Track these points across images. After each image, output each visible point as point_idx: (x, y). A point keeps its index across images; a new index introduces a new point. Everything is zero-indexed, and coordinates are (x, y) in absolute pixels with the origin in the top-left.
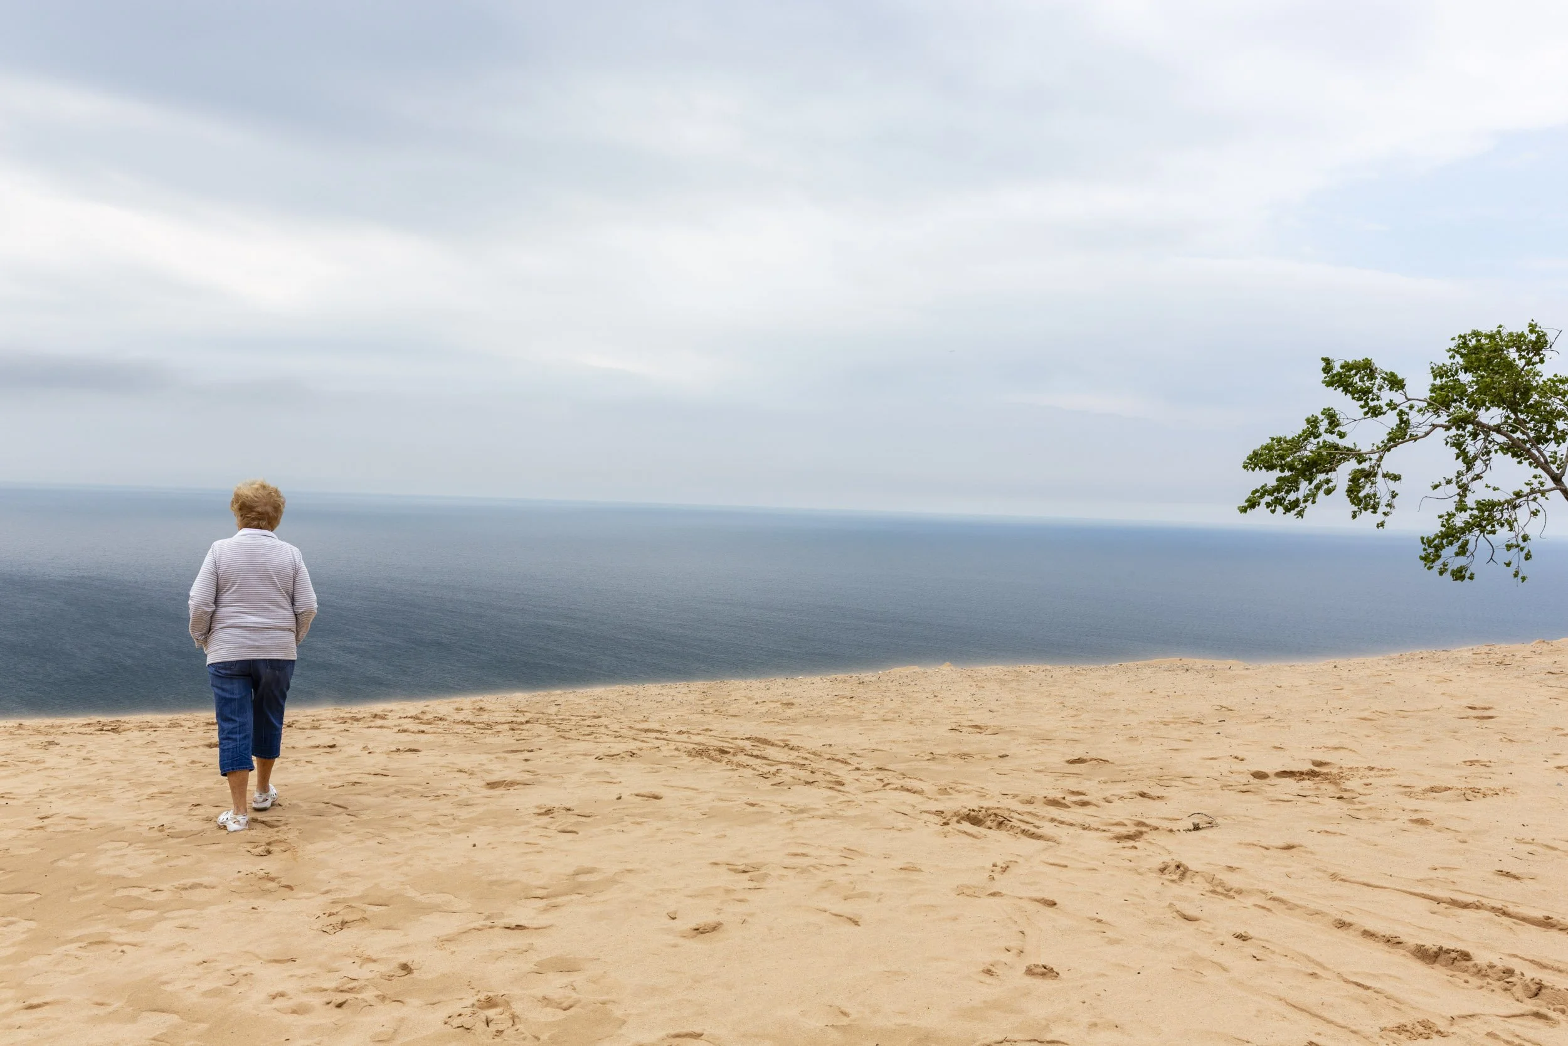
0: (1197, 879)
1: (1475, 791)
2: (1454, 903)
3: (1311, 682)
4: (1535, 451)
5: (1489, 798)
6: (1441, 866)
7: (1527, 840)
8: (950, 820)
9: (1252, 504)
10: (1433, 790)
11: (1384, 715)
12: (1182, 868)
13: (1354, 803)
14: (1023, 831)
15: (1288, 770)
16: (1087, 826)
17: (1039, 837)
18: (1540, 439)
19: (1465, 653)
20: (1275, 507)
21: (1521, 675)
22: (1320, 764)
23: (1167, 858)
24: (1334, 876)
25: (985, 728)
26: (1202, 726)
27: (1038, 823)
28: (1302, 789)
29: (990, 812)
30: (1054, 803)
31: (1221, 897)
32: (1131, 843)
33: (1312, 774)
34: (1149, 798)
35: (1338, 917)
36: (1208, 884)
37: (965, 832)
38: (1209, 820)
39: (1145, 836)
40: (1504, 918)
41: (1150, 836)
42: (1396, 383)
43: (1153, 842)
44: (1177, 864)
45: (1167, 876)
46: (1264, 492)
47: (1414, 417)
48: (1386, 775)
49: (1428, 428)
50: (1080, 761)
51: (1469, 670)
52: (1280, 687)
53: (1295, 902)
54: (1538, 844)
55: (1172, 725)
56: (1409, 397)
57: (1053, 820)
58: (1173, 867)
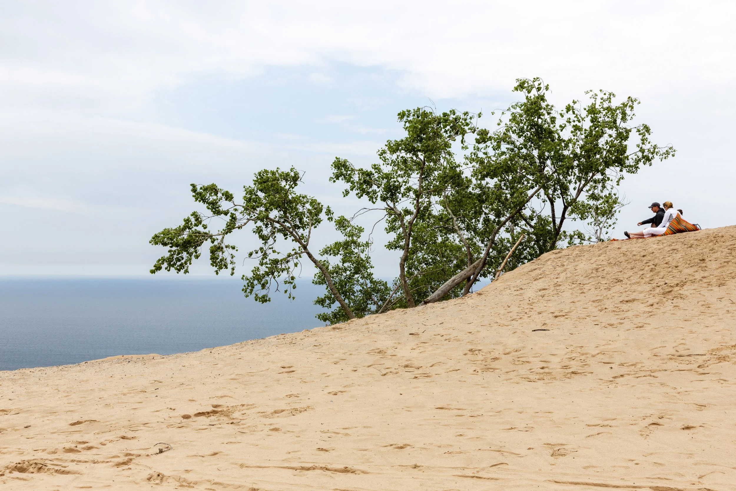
0: (170, 480)
1: (296, 410)
2: (303, 468)
3: (200, 362)
4: (294, 233)
5: (303, 413)
6: (292, 451)
7: (325, 431)
8: (4, 472)
9: (158, 268)
10: (276, 412)
11: (242, 376)
12: (160, 476)
13: (239, 425)
14: (57, 471)
15: (201, 412)
16: (96, 461)
17: (68, 473)
18: (296, 227)
19: (272, 339)
20: (170, 268)
21: (302, 348)
22: (216, 406)
23: (151, 472)
24: (242, 466)
25: (10, 411)
26: (146, 393)
27: (64, 464)
28: (211, 422)
29: (31, 462)
30: (71, 450)
31: (186, 488)
32: (126, 467)
33: (214, 412)
34: (127, 439)
35: (251, 487)
36: (177, 482)
37: (18, 478)
38: (167, 446)
39: (133, 461)
40: (327, 472)
41: (136, 460)
42: (229, 197)
43: (139, 463)
44: (158, 473)
45: (153, 482)
46: (163, 260)
47: (238, 215)
48: (251, 408)
49: (245, 221)
50: (79, 423)
51: (277, 348)
52: (185, 366)
53: (227, 483)
54: (331, 433)
55: (128, 395)
56: (235, 204)
57: (73, 461)
58: (156, 476)
